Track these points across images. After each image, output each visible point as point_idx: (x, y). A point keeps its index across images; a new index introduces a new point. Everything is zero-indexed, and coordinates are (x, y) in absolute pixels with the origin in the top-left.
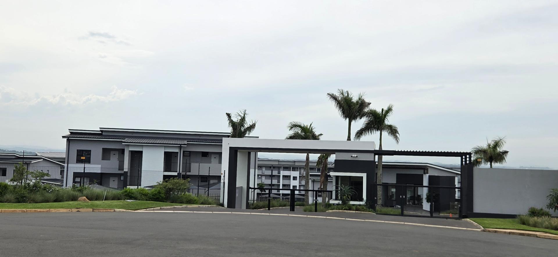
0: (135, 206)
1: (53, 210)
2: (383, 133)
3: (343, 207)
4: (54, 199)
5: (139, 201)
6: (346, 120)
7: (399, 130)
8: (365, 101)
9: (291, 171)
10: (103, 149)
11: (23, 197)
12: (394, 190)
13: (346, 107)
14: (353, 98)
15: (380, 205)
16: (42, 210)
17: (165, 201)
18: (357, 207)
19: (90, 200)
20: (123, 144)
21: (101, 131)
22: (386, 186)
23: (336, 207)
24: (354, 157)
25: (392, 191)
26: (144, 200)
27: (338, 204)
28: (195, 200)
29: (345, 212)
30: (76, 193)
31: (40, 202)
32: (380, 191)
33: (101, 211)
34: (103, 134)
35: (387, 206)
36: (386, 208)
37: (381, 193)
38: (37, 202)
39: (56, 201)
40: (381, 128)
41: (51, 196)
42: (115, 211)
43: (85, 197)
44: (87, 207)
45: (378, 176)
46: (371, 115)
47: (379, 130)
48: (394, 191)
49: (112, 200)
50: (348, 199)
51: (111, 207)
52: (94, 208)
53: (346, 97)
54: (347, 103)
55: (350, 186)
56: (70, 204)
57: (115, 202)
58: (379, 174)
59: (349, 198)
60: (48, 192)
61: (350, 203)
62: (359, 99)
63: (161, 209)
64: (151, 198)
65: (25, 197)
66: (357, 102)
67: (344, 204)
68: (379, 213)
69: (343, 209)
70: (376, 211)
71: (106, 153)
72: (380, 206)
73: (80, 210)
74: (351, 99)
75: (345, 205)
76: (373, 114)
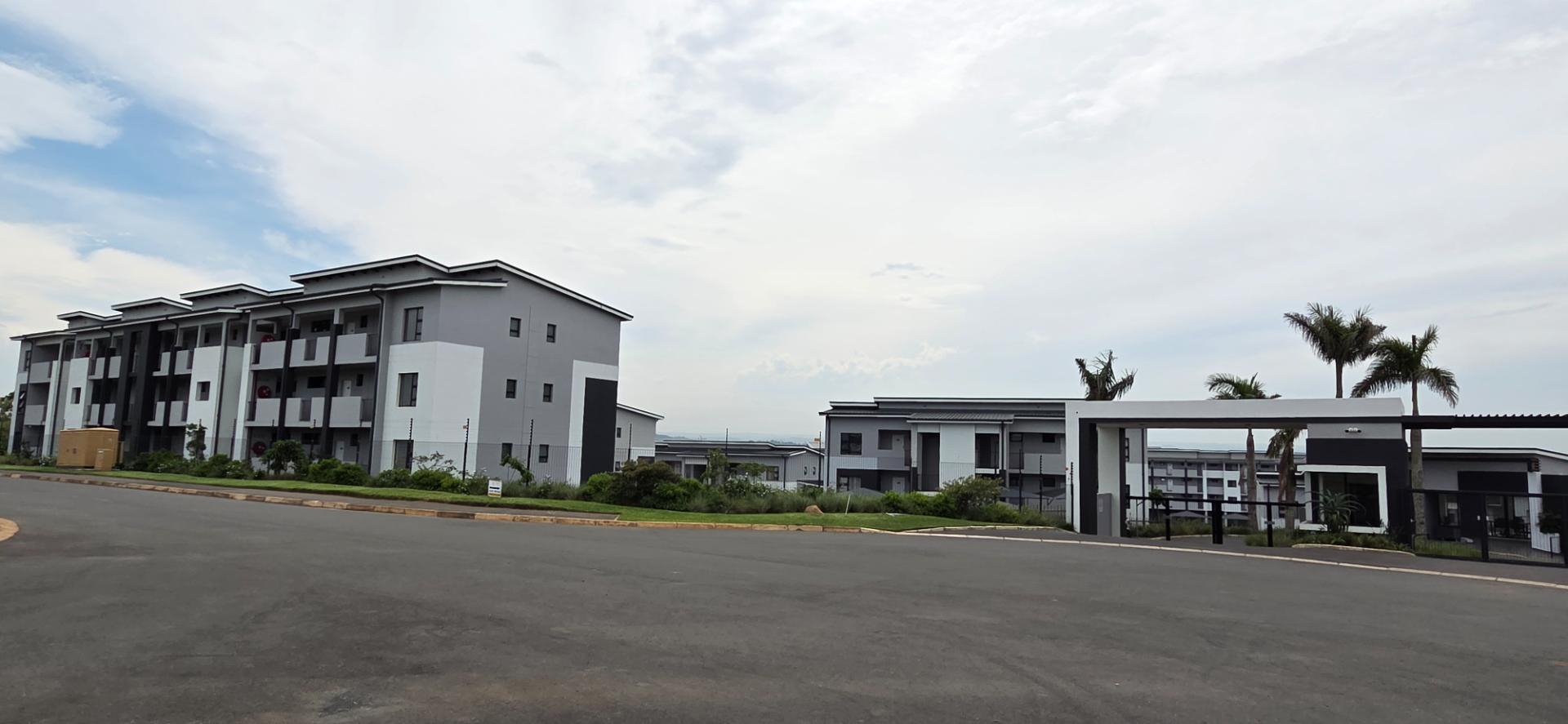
0: (899, 524)
1: (757, 527)
2: (1418, 385)
3: (1331, 537)
4: (767, 508)
5: (908, 516)
6: (1329, 363)
7: (1456, 378)
8: (1371, 323)
9: (1222, 470)
10: (880, 431)
11: (718, 504)
12: (1453, 506)
13: (1327, 338)
14: (1343, 319)
15: (1422, 537)
16: (740, 526)
17: (957, 516)
18: (1366, 538)
19: (824, 512)
20: (908, 421)
21: (876, 402)
22: (1434, 498)
23: (1314, 538)
24: (1354, 432)
25: (1449, 507)
26: (920, 514)
27: (1320, 532)
28: (1014, 517)
29: (1338, 550)
30: (805, 499)
31: (744, 513)
32: (1421, 507)
33: (838, 530)
34: (880, 407)
35: (1439, 539)
36: (1437, 543)
37: (1423, 511)
38: (739, 512)
39: (770, 511)
40: (1413, 375)
41: (762, 502)
42: (860, 531)
43: (815, 507)
44: (815, 523)
45: (1412, 475)
46: (1387, 351)
47: (1410, 380)
48: (1453, 508)
49: (865, 512)
50: (1342, 520)
51: (857, 524)
52: (825, 525)
53: (1326, 318)
54: (1331, 330)
55: (1346, 493)
56: (788, 518)
57: (867, 517)
58: (1417, 472)
59: (1344, 518)
60: (759, 496)
61: (1349, 530)
62: (1357, 320)
63: (945, 531)
64: (931, 511)
65: (722, 503)
66: (1353, 326)
67: (1333, 532)
68: (1420, 552)
69: (1333, 542)
70: (1414, 549)
71: (885, 438)
72: (1424, 538)
73: (802, 527)
74: (1339, 321)
75: (1335, 534)
76: (1394, 348)
